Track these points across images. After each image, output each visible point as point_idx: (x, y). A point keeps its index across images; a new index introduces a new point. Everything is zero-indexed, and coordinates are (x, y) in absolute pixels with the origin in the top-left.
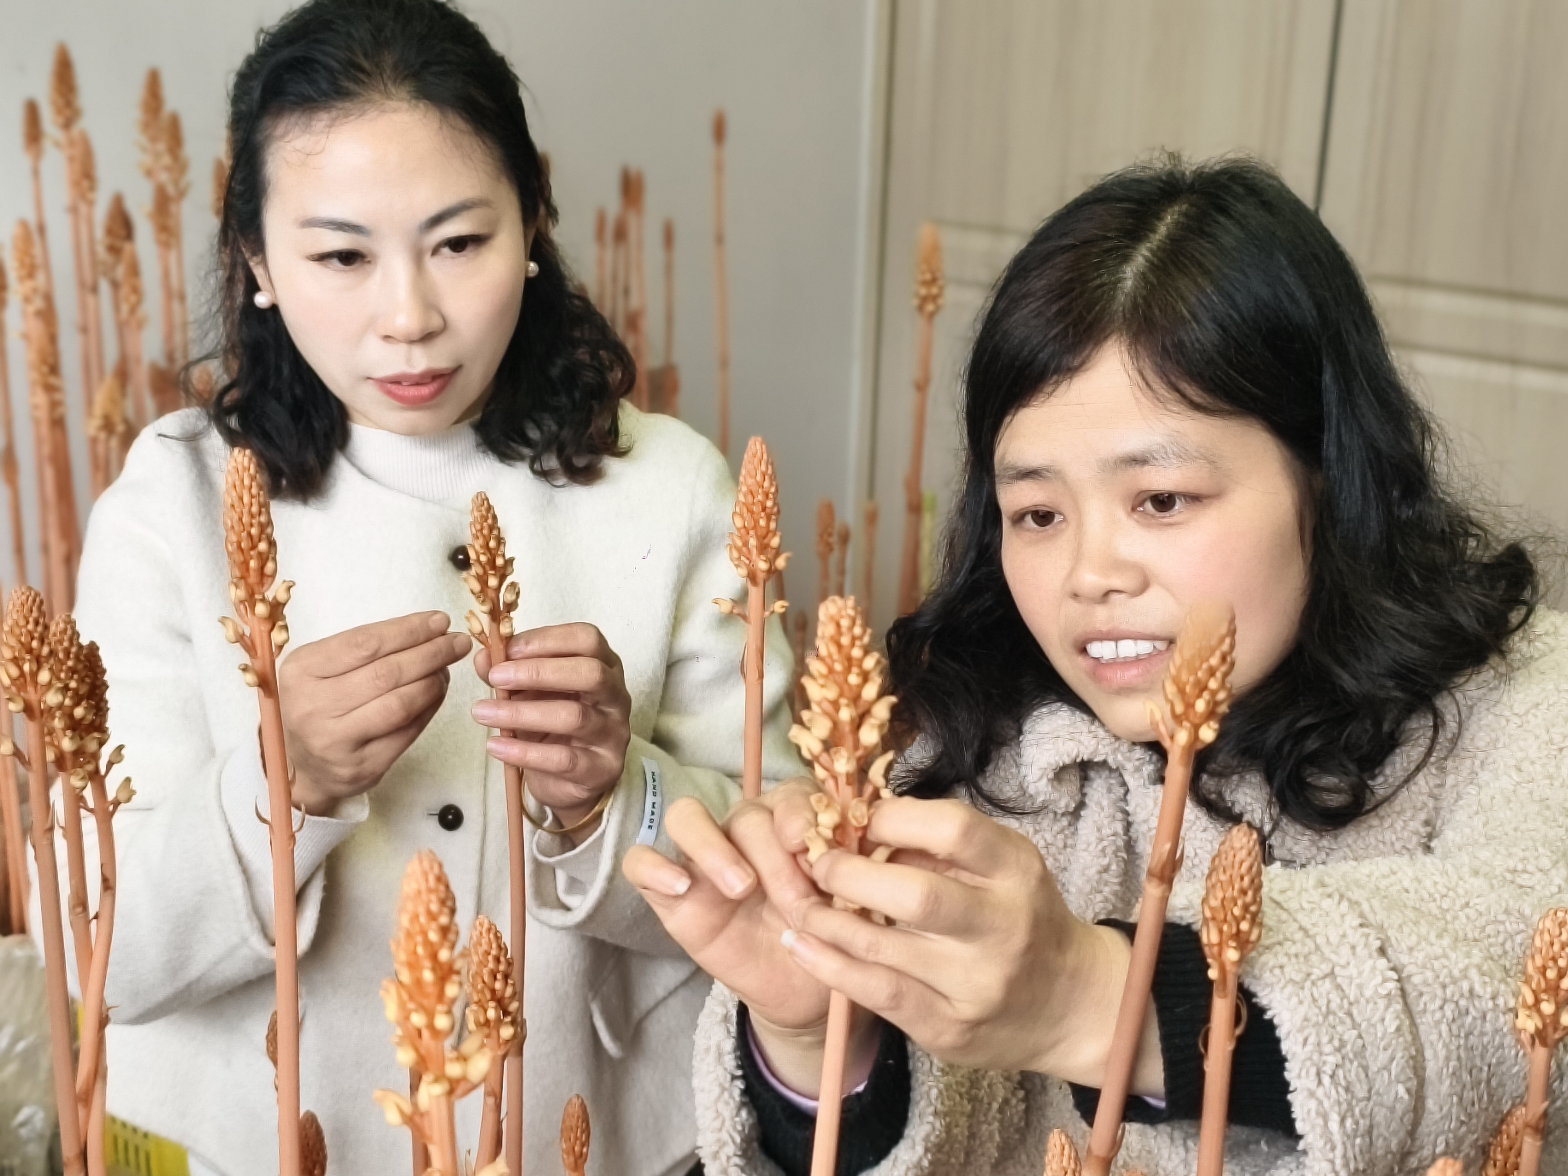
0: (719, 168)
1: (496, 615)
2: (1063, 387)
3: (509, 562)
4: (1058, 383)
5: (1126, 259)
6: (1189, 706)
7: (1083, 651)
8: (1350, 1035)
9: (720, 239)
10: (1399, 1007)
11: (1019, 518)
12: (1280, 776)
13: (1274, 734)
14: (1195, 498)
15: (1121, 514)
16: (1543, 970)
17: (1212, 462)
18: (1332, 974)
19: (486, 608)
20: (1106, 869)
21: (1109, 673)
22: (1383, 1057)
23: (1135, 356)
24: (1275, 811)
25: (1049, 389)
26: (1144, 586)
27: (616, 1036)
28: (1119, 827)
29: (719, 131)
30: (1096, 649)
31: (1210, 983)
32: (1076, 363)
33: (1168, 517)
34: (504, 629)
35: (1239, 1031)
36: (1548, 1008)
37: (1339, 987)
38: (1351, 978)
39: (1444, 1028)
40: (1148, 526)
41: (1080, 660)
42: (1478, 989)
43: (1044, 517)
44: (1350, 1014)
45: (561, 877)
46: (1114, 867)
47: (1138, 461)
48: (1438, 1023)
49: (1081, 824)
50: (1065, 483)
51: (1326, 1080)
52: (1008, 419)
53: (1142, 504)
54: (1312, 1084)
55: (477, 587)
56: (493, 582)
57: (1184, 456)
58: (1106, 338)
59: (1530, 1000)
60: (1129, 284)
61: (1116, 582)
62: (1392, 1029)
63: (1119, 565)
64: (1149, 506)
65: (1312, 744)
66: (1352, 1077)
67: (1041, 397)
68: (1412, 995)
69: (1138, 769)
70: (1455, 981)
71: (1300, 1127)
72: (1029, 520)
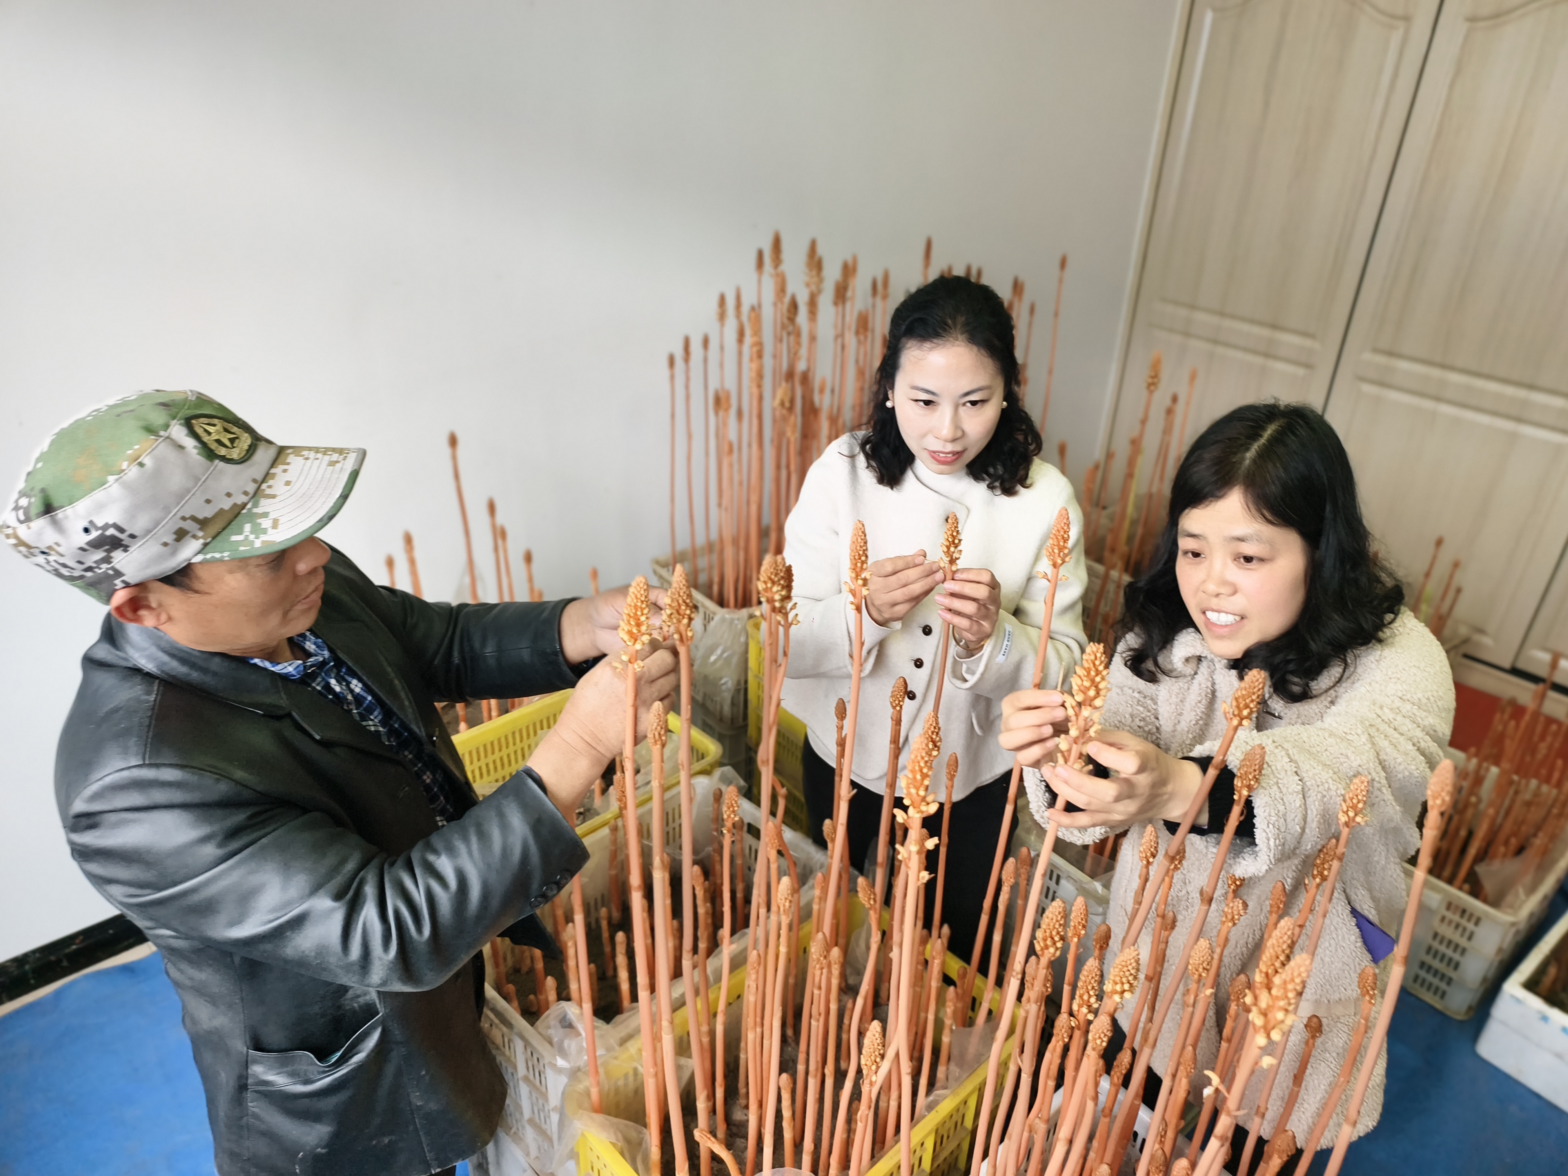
0: (1061, 281)
1: (952, 561)
2: (1213, 504)
3: (960, 540)
4: (1211, 501)
5: (1248, 449)
6: (1240, 710)
7: (1204, 613)
8: (1282, 808)
9: (1056, 314)
10: (1301, 796)
11: (1186, 553)
12: (1277, 676)
13: (1278, 659)
14: (1261, 560)
15: (1229, 561)
16: (1351, 799)
17: (1271, 545)
18: (1277, 783)
19: (948, 559)
20: (1200, 702)
21: (1215, 629)
22: (1293, 816)
23: (1246, 497)
24: (1272, 690)
25: (1207, 503)
26: (1235, 592)
27: (981, 727)
28: (1209, 684)
29: (1063, 263)
30: (1209, 614)
31: (1234, 800)
32: (1221, 493)
33: (1249, 566)
34: (954, 568)
35: (1242, 818)
36: (1351, 814)
37: (1279, 788)
38: (1284, 784)
39: (1317, 803)
40: (1240, 568)
41: (1202, 616)
42: (1331, 786)
43: (1196, 555)
44: (1282, 799)
45: (964, 667)
46: (1204, 701)
47: (1241, 539)
48: (1314, 801)
49: (1194, 681)
50: (1208, 543)
51: (1271, 826)
52: (1187, 511)
53: (1239, 558)
54: (1265, 827)
55: (946, 550)
56: (952, 549)
57: (1259, 540)
58: (1235, 485)
59: (1345, 809)
60: (1247, 462)
61: (1222, 590)
62: (1298, 805)
63: (1225, 583)
64: (1242, 560)
65: (1291, 667)
66: (1281, 825)
67: (1202, 506)
68: (1306, 789)
69: (1220, 661)
70: (1323, 784)
71: (1257, 841)
72: (1190, 555)
